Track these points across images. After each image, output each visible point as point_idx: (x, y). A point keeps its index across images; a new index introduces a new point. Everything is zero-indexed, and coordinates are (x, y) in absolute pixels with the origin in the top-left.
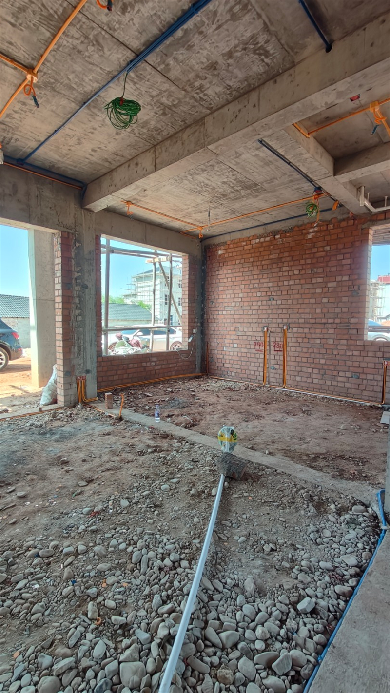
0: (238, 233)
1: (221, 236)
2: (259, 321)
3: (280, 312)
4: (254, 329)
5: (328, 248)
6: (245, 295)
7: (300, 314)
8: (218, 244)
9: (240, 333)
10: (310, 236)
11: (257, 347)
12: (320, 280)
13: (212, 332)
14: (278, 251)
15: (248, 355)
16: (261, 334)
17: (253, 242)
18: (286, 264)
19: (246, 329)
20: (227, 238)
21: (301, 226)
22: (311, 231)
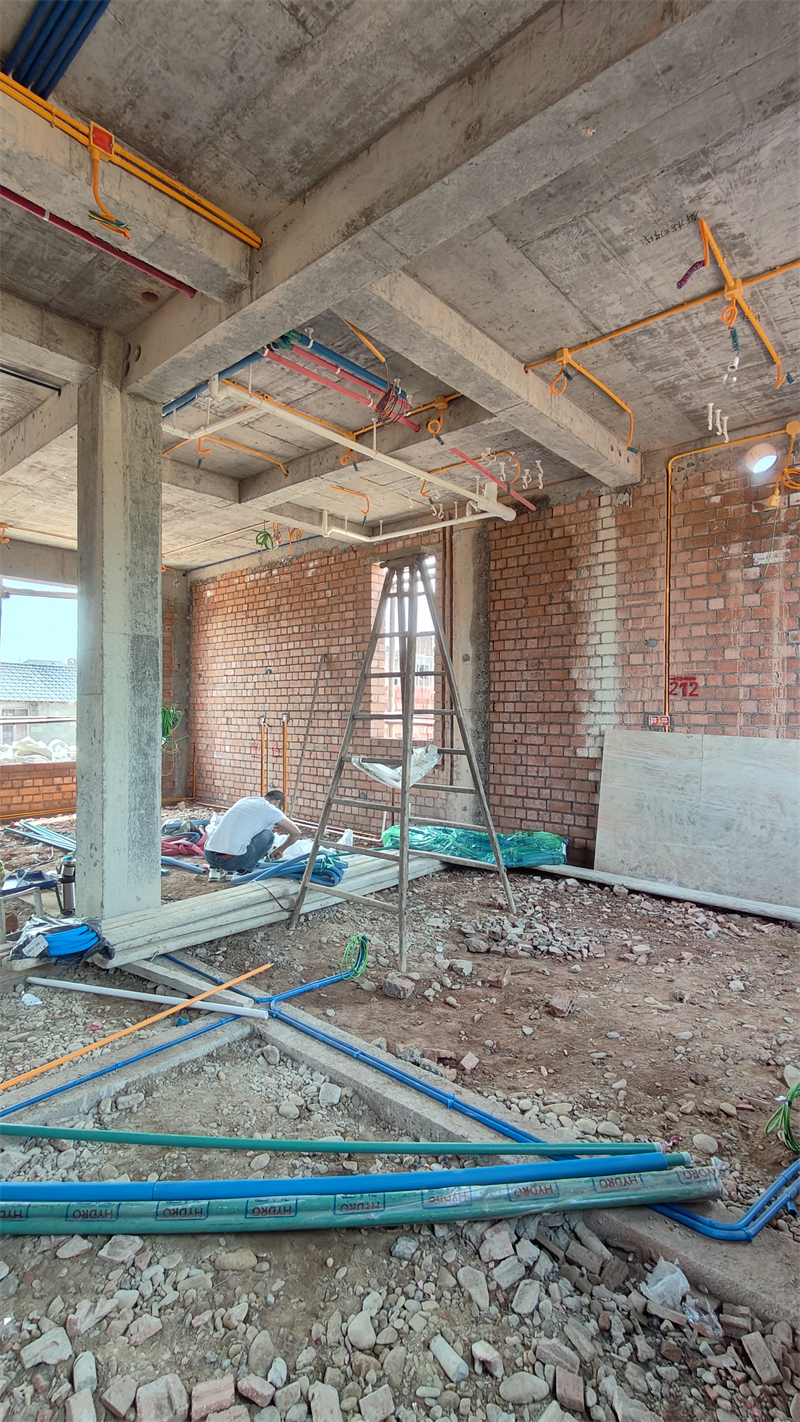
0: (229, 562)
1: (210, 567)
2: (255, 707)
3: (278, 693)
4: (250, 721)
5: (329, 593)
6: (239, 665)
7: (301, 696)
8: (206, 580)
9: (233, 728)
10: (310, 574)
11: (253, 752)
12: (322, 642)
13: (199, 727)
14: (275, 595)
15: (243, 765)
16: (257, 729)
17: (247, 579)
18: (284, 616)
19: (239, 721)
20: (216, 571)
21: (300, 556)
22: (311, 565)
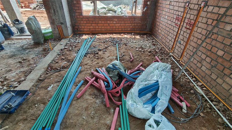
11: (176, 22)
19: (175, 4)
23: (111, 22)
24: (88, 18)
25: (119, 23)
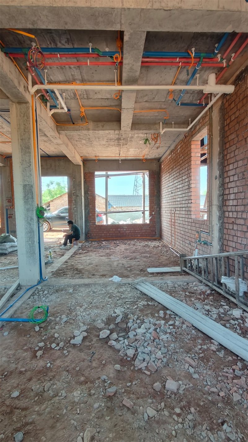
0: (165, 154)
1: (163, 156)
3: (173, 201)
4: (169, 212)
5: (182, 158)
6: (167, 191)
7: (178, 201)
8: (162, 162)
9: (166, 214)
10: (179, 151)
11: (170, 223)
12: (181, 179)
14: (173, 163)
16: (170, 215)
17: (168, 158)
23: (122, 230)
24: (100, 227)
25: (129, 230)
